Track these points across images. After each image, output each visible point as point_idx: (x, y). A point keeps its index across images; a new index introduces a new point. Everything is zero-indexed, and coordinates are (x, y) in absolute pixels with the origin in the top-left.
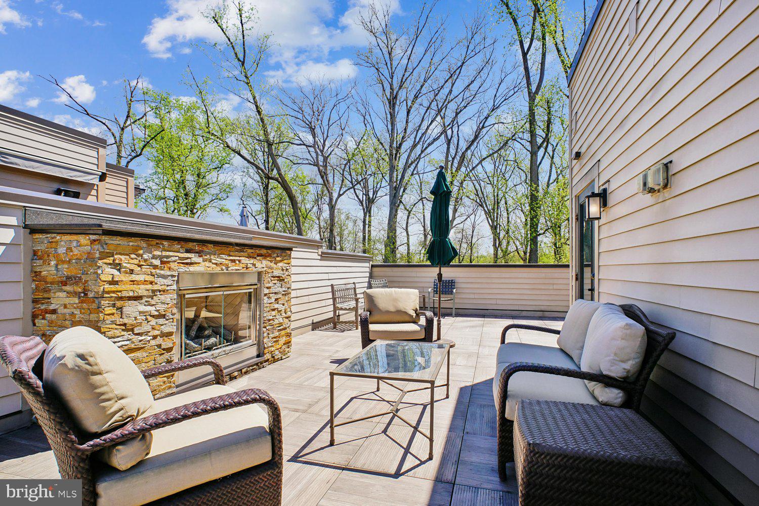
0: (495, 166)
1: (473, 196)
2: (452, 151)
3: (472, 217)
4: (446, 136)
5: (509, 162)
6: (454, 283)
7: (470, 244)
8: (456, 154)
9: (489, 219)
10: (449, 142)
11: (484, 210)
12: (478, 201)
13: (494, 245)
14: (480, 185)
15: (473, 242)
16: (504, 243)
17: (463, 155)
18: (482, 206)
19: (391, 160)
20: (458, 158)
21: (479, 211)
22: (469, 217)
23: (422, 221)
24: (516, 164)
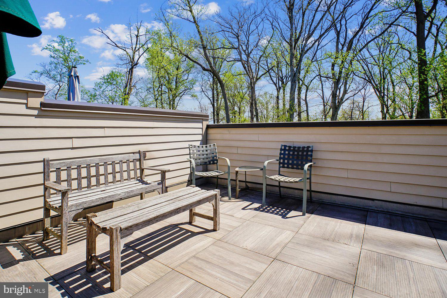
0: (380, 50)
1: (362, 75)
2: (342, 40)
3: (363, 91)
4: (336, 29)
5: (393, 45)
6: (312, 151)
7: (362, 112)
8: (345, 42)
9: (377, 92)
10: (338, 33)
11: (372, 84)
12: (367, 79)
13: (382, 112)
14: (367, 66)
15: (364, 110)
16: (391, 110)
17: (351, 42)
18: (370, 82)
19: (291, 50)
20: (347, 45)
21: (368, 87)
22: (360, 91)
23: (322, 95)
24: (400, 46)
